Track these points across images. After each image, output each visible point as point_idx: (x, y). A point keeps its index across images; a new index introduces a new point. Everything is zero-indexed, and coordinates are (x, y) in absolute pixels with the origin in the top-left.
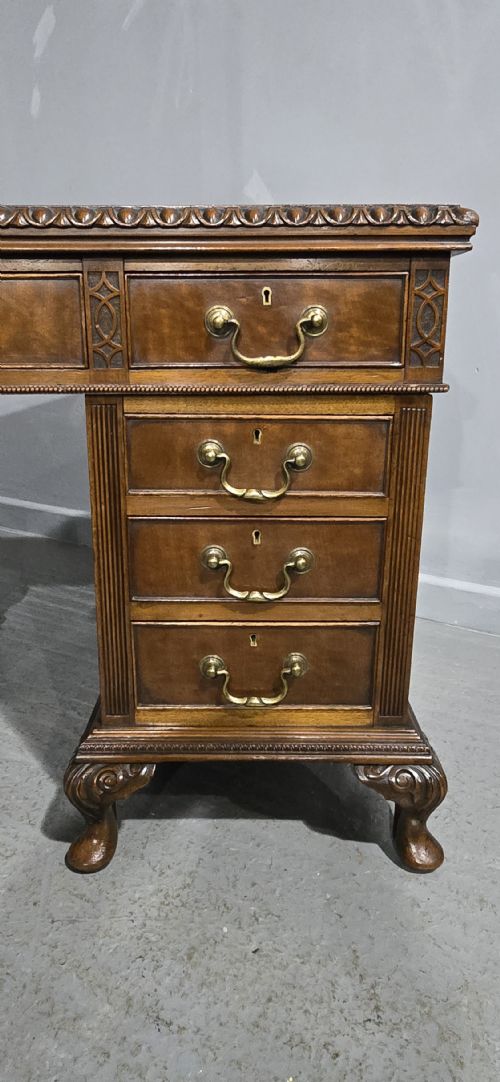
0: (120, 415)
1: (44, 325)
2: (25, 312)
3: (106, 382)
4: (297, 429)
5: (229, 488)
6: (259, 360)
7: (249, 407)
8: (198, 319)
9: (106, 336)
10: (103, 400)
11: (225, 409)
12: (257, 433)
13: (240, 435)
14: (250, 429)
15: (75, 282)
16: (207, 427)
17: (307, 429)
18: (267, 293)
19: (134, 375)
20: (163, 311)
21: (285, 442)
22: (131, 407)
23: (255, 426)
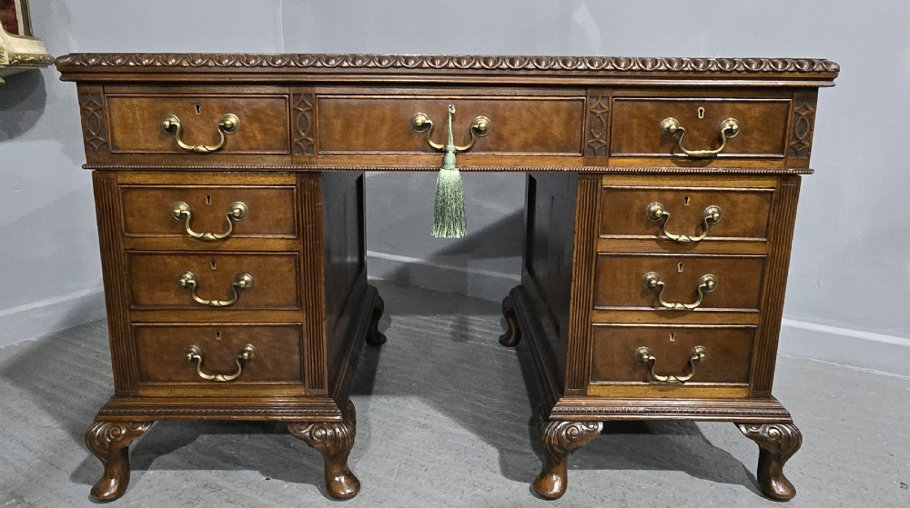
0: (599, 186)
1: (557, 130)
2: (546, 120)
3: (594, 165)
4: (712, 196)
5: (668, 234)
6: (697, 152)
7: (683, 182)
8: (655, 125)
9: (597, 136)
10: (589, 177)
11: (667, 184)
12: (687, 199)
13: (676, 201)
14: (683, 196)
15: (580, 103)
16: (655, 195)
17: (719, 196)
18: (701, 111)
19: (611, 161)
20: (635, 121)
21: (704, 206)
22: (608, 182)
23: (686, 194)
